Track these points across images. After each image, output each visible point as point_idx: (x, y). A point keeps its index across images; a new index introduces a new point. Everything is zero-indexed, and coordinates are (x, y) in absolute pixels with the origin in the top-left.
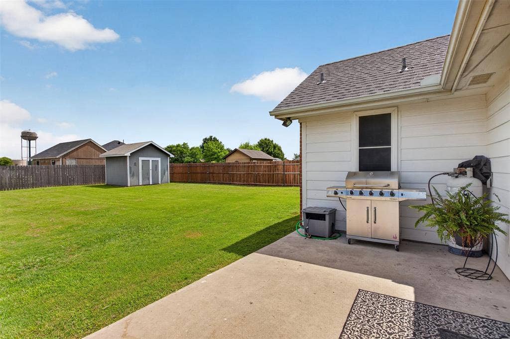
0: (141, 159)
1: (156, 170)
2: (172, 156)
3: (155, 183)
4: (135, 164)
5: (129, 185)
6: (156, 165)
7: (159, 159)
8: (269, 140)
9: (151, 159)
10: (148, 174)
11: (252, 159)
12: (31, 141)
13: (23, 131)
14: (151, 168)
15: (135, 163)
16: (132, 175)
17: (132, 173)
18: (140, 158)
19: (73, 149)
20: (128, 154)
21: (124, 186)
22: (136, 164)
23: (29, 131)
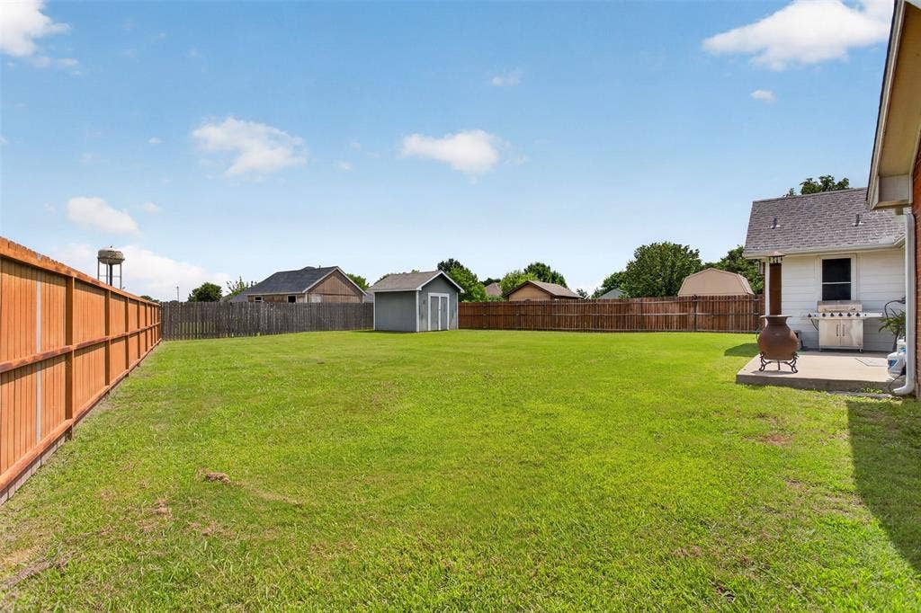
0: (430, 294)
1: (445, 311)
2: (462, 291)
3: (444, 329)
5: (418, 330)
6: (445, 304)
7: (448, 295)
8: (544, 266)
9: (440, 295)
10: (437, 316)
11: (553, 296)
12: (114, 266)
13: (101, 248)
14: (440, 308)
16: (421, 318)
17: (421, 314)
19: (318, 281)
20: (419, 288)
21: (412, 332)
22: (425, 302)
23: (110, 249)
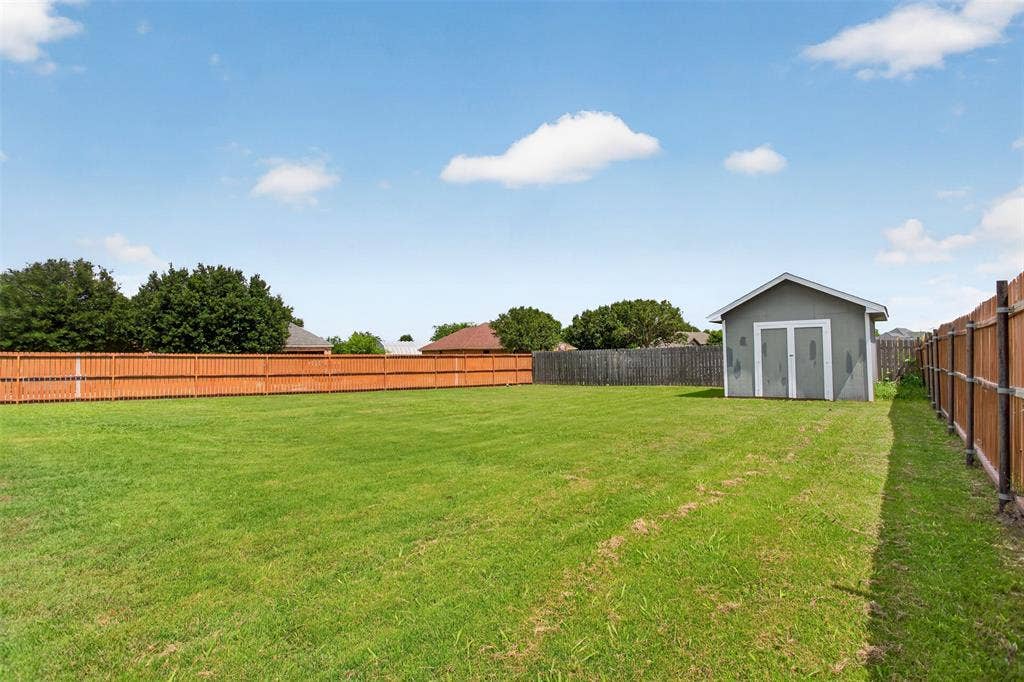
0: (758, 327)
1: (813, 357)
3: (811, 396)
4: (743, 342)
5: (726, 395)
6: (813, 344)
7: (826, 324)
9: (790, 326)
10: (784, 368)
14: (791, 350)
15: (743, 339)
16: (736, 369)
17: (734, 362)
18: (755, 324)
22: (746, 343)
